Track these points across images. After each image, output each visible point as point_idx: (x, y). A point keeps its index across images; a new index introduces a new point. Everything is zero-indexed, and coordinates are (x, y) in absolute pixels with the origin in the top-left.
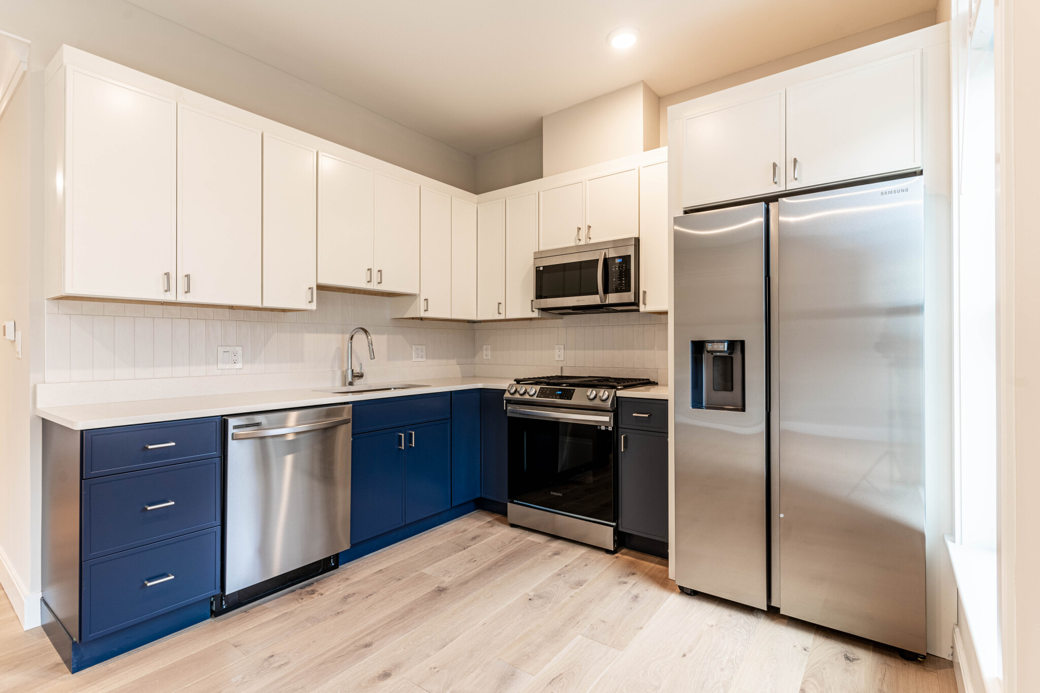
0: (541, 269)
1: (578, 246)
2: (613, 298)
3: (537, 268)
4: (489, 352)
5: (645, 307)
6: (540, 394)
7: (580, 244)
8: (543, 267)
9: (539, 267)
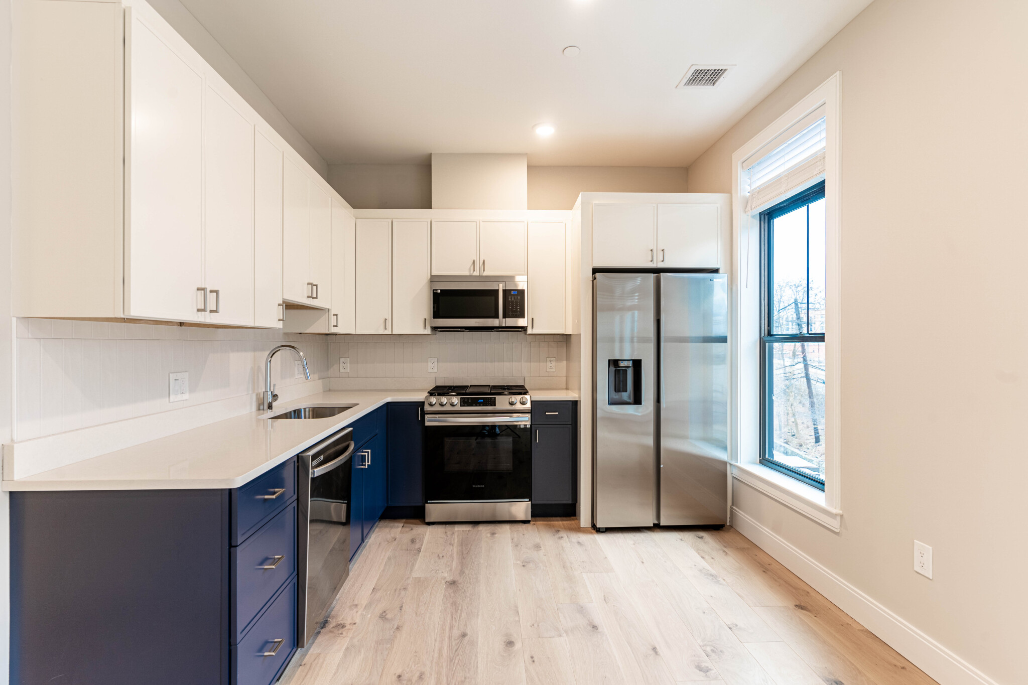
0: (439, 291)
1: (471, 276)
2: (510, 322)
3: (433, 290)
4: (348, 366)
5: (532, 330)
6: (462, 403)
7: (474, 274)
8: (441, 290)
9: (437, 290)
